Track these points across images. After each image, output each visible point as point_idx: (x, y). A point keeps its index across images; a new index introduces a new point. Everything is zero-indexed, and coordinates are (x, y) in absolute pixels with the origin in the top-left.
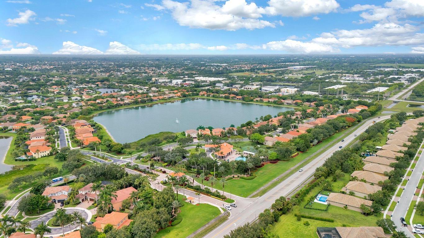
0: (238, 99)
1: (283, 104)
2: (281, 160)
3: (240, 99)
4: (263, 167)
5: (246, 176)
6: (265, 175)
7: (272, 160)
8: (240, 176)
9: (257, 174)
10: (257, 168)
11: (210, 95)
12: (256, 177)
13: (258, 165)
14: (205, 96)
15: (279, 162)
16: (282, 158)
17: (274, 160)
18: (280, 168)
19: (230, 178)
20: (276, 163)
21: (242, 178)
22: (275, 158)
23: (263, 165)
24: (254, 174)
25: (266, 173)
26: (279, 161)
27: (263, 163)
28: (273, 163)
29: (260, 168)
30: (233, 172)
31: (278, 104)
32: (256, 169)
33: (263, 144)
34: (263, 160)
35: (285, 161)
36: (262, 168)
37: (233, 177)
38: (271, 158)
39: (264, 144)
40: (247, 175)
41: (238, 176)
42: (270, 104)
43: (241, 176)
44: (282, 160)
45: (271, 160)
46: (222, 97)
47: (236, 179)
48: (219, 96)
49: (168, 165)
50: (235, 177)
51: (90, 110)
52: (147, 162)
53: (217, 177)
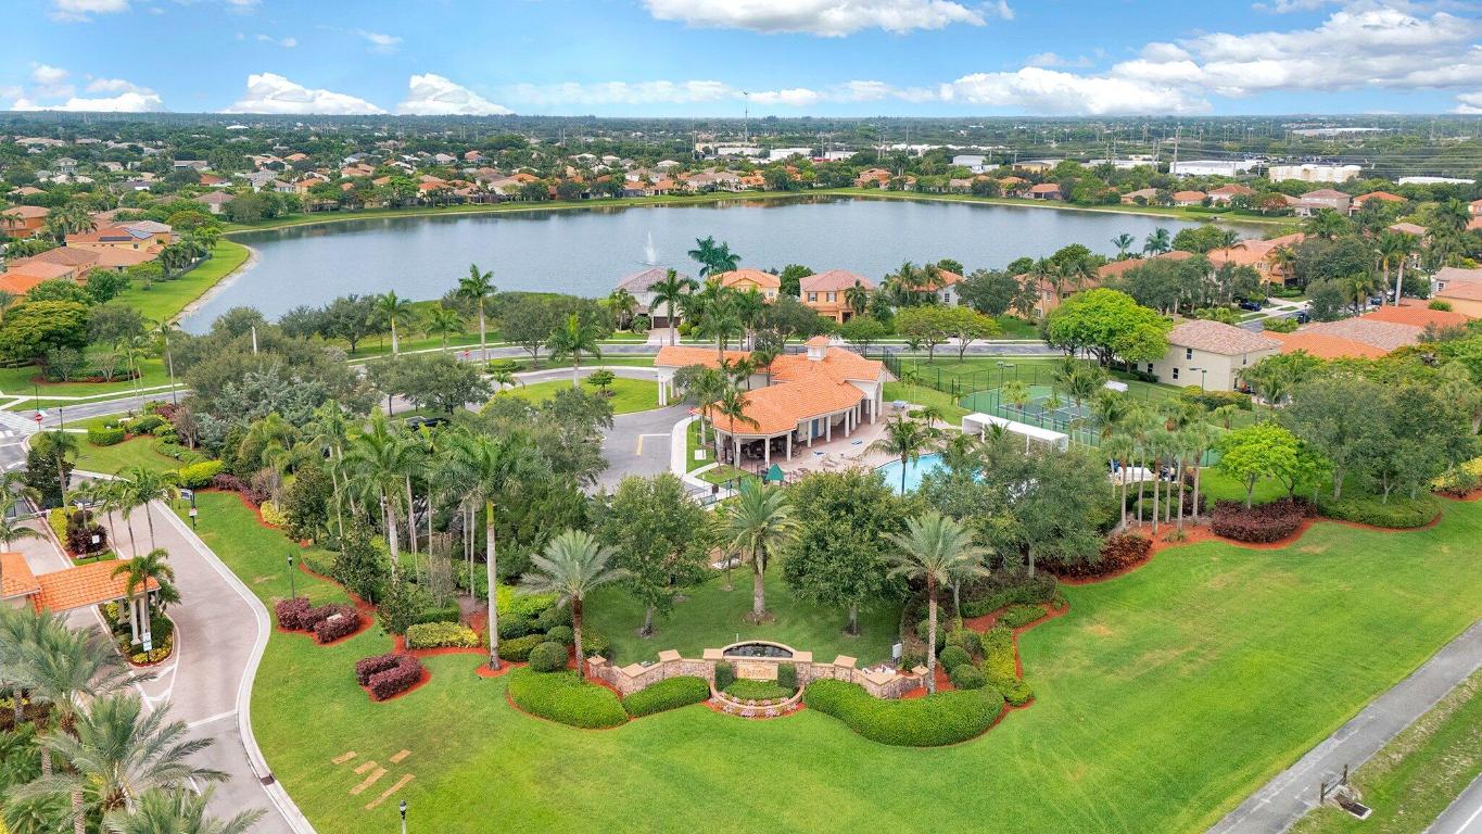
0: (1038, 195)
1: (1293, 211)
2: (1342, 517)
3: (1049, 197)
4: (1137, 572)
5: (882, 678)
6: (1151, 678)
7: (1236, 507)
8: (804, 674)
9: (1046, 652)
10: (1064, 587)
11: (902, 182)
12: (1030, 700)
13: (1066, 550)
14: (882, 187)
15: (1319, 536)
16: (1353, 489)
17: (1262, 509)
18: (1340, 602)
19: (675, 692)
20: (1284, 547)
21: (828, 704)
22: (1269, 488)
23: (1138, 551)
24: (1000, 666)
25: (1157, 657)
26: (1319, 528)
27: (1142, 532)
28: (1252, 538)
29: (1092, 587)
30: (758, 603)
31: (1260, 214)
32: (1045, 595)
33: (1149, 378)
34: (1141, 503)
35: (1386, 524)
36: (1114, 582)
37: (725, 677)
38: (1231, 489)
39: (1167, 377)
40: (907, 666)
41: (788, 679)
42: (1212, 216)
43: (822, 671)
44: (1352, 508)
45: (1224, 505)
46: (958, 191)
47: (750, 708)
48: (945, 186)
49: (224, 478)
50: (740, 675)
51: (277, 203)
52: (116, 440)
53: (521, 658)
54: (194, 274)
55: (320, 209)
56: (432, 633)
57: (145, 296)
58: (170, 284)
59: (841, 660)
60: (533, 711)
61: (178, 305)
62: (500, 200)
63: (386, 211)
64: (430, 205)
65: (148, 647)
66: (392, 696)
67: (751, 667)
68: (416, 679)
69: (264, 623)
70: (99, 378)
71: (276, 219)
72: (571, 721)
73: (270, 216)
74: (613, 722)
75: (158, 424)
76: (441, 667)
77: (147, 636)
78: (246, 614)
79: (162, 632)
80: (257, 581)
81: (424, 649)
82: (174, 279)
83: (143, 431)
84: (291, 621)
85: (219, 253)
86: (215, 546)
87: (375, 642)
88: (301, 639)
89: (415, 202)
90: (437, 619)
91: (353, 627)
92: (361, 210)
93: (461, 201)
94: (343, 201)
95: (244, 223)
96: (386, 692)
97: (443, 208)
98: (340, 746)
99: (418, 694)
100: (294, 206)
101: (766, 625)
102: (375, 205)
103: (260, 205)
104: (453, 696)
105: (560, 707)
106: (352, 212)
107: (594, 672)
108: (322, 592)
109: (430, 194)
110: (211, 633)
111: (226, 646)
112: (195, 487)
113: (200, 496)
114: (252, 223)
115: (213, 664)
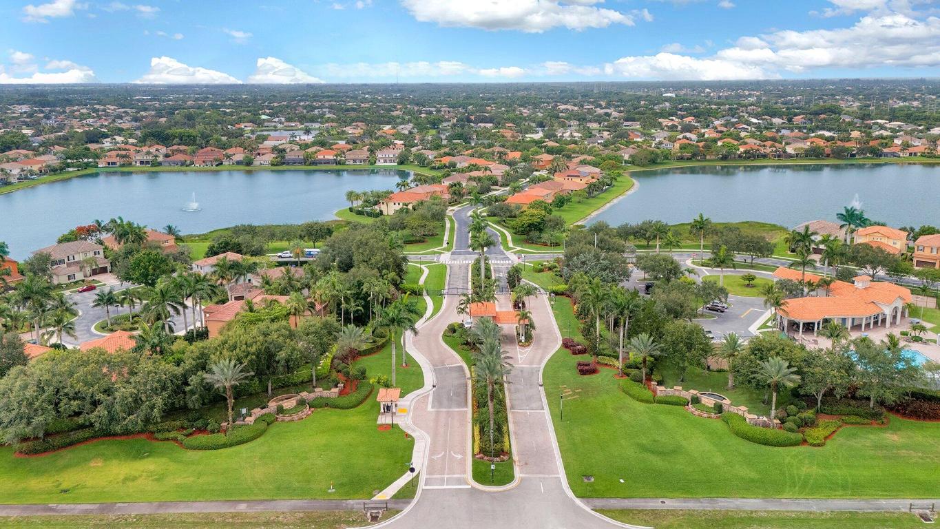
8: (725, 408)
9: (853, 436)
12: (819, 445)
19: (674, 400)
24: (818, 432)
29: (910, 422)
30: (730, 383)
36: (927, 423)
37: (695, 401)
41: (718, 408)
43: (732, 409)
47: (699, 413)
49: (568, 293)
50: (703, 402)
51: (657, 155)
52: (541, 271)
53: (628, 375)
54: (603, 195)
55: (681, 159)
56: (606, 360)
57: (577, 205)
58: (591, 200)
59: (743, 408)
60: (624, 391)
61: (588, 212)
62: (791, 156)
63: (719, 161)
64: (745, 158)
65: (523, 341)
66: (585, 374)
67: (707, 400)
68: (594, 371)
69: (560, 343)
70: (545, 244)
71: (657, 163)
72: (633, 397)
73: (653, 162)
74: (647, 402)
75: (555, 267)
76: (604, 371)
77: (523, 338)
78: (556, 340)
79: (529, 338)
80: (564, 330)
81: (602, 364)
82: (593, 197)
83: (550, 269)
84: (567, 345)
85: (619, 184)
86: (556, 316)
87: (587, 358)
88: (568, 351)
89: (737, 156)
90: (609, 356)
91: (583, 352)
92: (704, 160)
93: (765, 156)
94: (694, 155)
95: (639, 165)
96: (583, 372)
97: (753, 160)
98: (563, 383)
99: (593, 376)
100: (667, 157)
101: (730, 391)
102: (713, 157)
103: (649, 157)
104: (602, 380)
105: (631, 392)
106: (699, 161)
107: (652, 387)
108: (579, 338)
109: (745, 152)
110: (543, 343)
111: (546, 347)
112: (557, 293)
113: (558, 297)
114: (643, 166)
115: (540, 351)
